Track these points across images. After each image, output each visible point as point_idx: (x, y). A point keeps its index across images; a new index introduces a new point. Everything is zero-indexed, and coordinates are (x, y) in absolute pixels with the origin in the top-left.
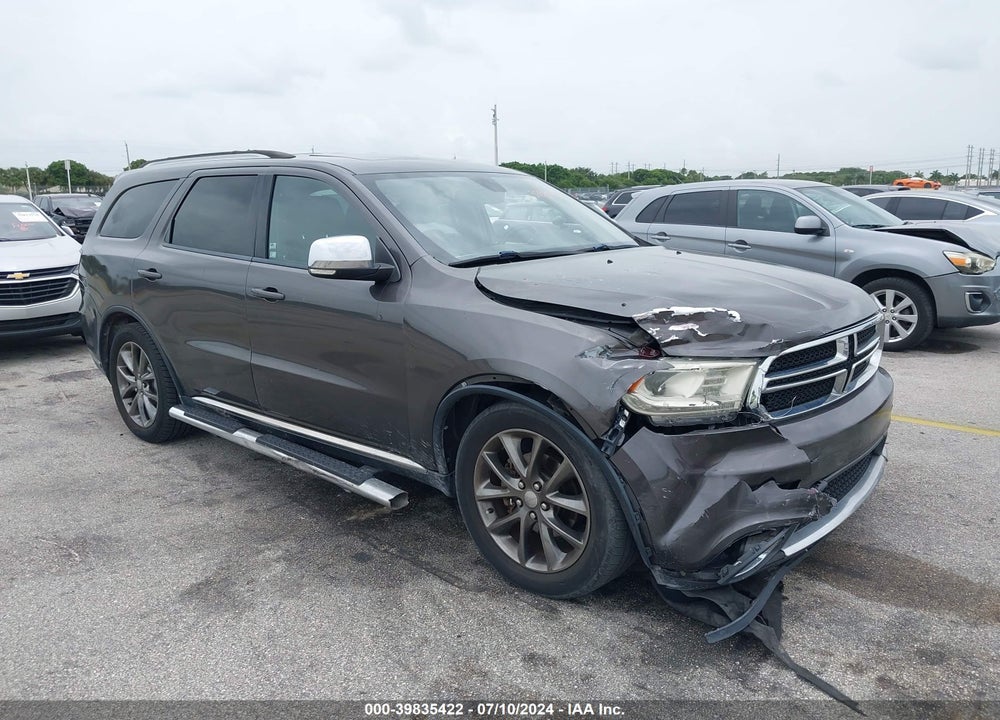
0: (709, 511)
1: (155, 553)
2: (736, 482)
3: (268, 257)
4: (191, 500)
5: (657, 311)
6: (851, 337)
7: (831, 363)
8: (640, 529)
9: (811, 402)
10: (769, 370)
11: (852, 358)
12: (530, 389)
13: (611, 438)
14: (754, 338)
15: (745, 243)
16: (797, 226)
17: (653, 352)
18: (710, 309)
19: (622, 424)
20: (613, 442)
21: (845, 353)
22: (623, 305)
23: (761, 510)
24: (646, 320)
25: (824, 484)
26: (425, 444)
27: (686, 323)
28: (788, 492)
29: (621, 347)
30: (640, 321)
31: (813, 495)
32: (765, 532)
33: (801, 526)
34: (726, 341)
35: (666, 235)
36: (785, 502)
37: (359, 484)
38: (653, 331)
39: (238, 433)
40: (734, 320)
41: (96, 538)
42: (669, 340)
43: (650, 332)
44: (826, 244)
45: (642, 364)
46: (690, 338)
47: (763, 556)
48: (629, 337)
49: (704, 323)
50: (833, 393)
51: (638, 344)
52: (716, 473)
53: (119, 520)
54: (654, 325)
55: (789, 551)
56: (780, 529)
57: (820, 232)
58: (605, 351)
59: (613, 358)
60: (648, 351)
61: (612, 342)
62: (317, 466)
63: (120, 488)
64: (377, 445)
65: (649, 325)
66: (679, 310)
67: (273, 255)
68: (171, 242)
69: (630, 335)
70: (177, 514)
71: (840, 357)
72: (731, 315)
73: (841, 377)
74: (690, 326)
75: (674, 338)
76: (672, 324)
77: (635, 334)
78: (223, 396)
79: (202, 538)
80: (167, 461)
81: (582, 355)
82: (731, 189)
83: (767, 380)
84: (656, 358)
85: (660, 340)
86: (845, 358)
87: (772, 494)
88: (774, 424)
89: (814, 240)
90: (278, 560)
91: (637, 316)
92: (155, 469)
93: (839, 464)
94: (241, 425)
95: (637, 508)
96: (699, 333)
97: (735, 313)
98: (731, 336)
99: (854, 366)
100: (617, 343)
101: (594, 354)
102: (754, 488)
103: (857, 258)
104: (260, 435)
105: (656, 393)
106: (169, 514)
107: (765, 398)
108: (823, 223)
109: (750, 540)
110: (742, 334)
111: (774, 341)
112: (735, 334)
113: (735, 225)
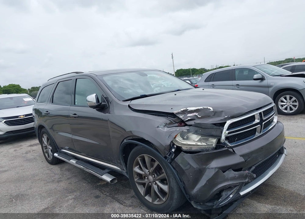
0: (208, 181)
1: (37, 198)
2: (217, 170)
3: (75, 104)
4: (54, 181)
5: (182, 110)
6: (260, 113)
7: (254, 123)
8: (184, 189)
9: (247, 138)
10: (228, 128)
11: (262, 121)
12: (142, 140)
13: (169, 156)
14: (219, 116)
15: (239, 85)
16: (254, 78)
17: (183, 124)
18: (201, 108)
19: (173, 150)
20: (170, 157)
21: (258, 119)
22: (172, 109)
23: (227, 180)
24: (178, 113)
25: (253, 168)
26: (119, 161)
27: (193, 113)
28: (236, 173)
29: (171, 123)
30: (176, 114)
31: (246, 174)
32: (230, 188)
33: (246, 185)
34: (209, 118)
35: (214, 85)
36: (236, 177)
37: (102, 176)
38: (181, 117)
39: (71, 161)
40: (211, 110)
41: (22, 195)
42: (187, 119)
43: (180, 117)
44: (265, 83)
45: (178, 129)
46: (196, 118)
47: (231, 196)
48: (174, 120)
49: (200, 112)
50: (257, 133)
51: (177, 121)
52: (209, 167)
53: (31, 189)
54: (182, 115)
55: (242, 193)
56: (235, 186)
57: (262, 79)
58: (166, 125)
59: (169, 127)
60: (181, 124)
61: (168, 122)
62: (91, 170)
63: (35, 178)
64: (108, 162)
65: (180, 115)
66: (190, 109)
67: (76, 103)
68: (53, 102)
69: (174, 119)
70: (48, 186)
71: (257, 121)
72: (209, 109)
73: (258, 128)
74: (195, 114)
75: (189, 118)
76: (188, 114)
77: (176, 118)
78: (70, 149)
79: (52, 193)
80: (52, 169)
81: (158, 127)
82: (233, 69)
83: (227, 132)
84: (184, 126)
85: (184, 119)
86: (259, 121)
87: (231, 174)
88: (231, 148)
89: (260, 82)
90: (71, 199)
91: (175, 112)
92: (47, 172)
93: (260, 160)
94: (72, 158)
95: (182, 181)
96: (198, 116)
97: (211, 108)
98: (210, 116)
99: (263, 123)
100: (169, 122)
101: (162, 126)
102: (224, 172)
103: (275, 86)
104: (77, 161)
105: (184, 139)
106: (45, 186)
107: (227, 138)
108: (262, 76)
109: (224, 191)
110: (214, 115)
111: (226, 117)
112: (211, 115)
113: (235, 80)
